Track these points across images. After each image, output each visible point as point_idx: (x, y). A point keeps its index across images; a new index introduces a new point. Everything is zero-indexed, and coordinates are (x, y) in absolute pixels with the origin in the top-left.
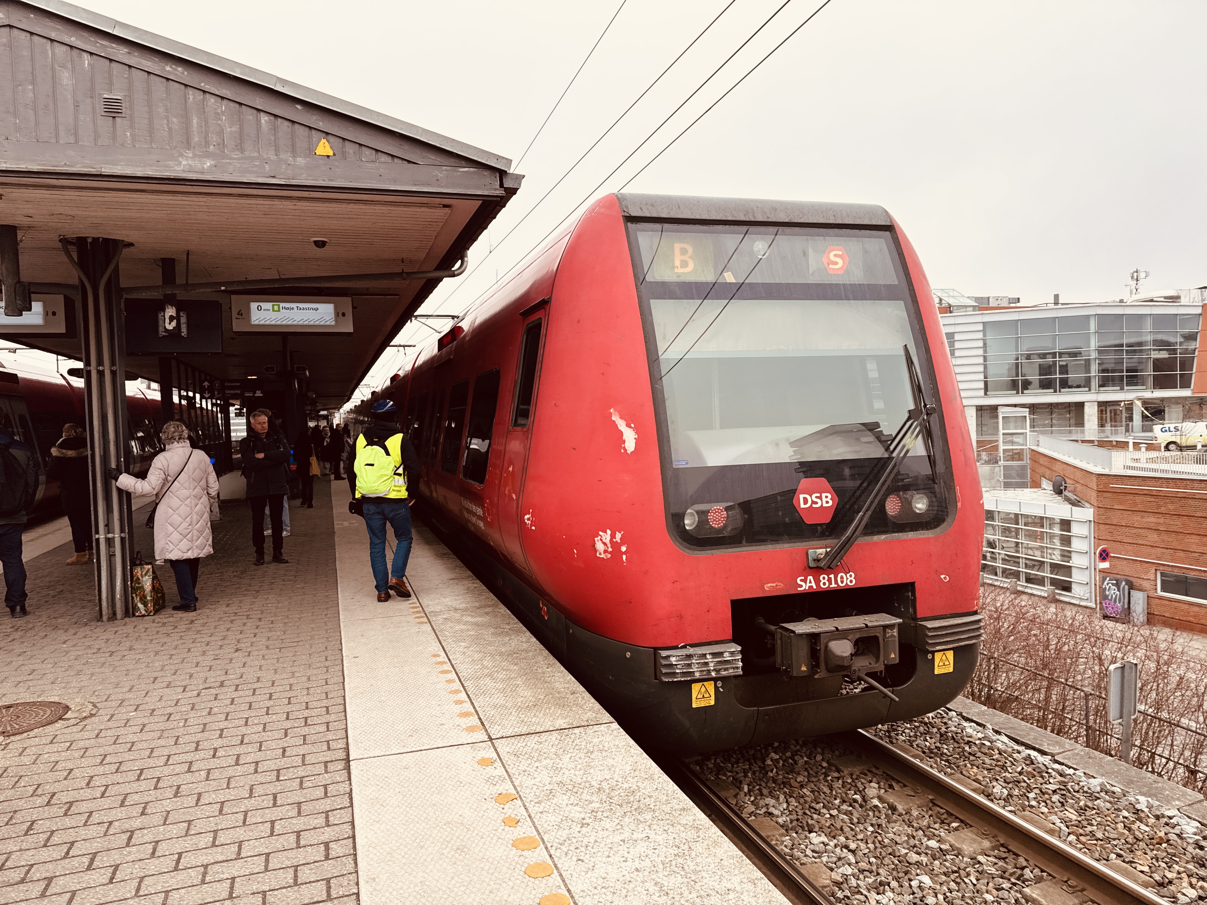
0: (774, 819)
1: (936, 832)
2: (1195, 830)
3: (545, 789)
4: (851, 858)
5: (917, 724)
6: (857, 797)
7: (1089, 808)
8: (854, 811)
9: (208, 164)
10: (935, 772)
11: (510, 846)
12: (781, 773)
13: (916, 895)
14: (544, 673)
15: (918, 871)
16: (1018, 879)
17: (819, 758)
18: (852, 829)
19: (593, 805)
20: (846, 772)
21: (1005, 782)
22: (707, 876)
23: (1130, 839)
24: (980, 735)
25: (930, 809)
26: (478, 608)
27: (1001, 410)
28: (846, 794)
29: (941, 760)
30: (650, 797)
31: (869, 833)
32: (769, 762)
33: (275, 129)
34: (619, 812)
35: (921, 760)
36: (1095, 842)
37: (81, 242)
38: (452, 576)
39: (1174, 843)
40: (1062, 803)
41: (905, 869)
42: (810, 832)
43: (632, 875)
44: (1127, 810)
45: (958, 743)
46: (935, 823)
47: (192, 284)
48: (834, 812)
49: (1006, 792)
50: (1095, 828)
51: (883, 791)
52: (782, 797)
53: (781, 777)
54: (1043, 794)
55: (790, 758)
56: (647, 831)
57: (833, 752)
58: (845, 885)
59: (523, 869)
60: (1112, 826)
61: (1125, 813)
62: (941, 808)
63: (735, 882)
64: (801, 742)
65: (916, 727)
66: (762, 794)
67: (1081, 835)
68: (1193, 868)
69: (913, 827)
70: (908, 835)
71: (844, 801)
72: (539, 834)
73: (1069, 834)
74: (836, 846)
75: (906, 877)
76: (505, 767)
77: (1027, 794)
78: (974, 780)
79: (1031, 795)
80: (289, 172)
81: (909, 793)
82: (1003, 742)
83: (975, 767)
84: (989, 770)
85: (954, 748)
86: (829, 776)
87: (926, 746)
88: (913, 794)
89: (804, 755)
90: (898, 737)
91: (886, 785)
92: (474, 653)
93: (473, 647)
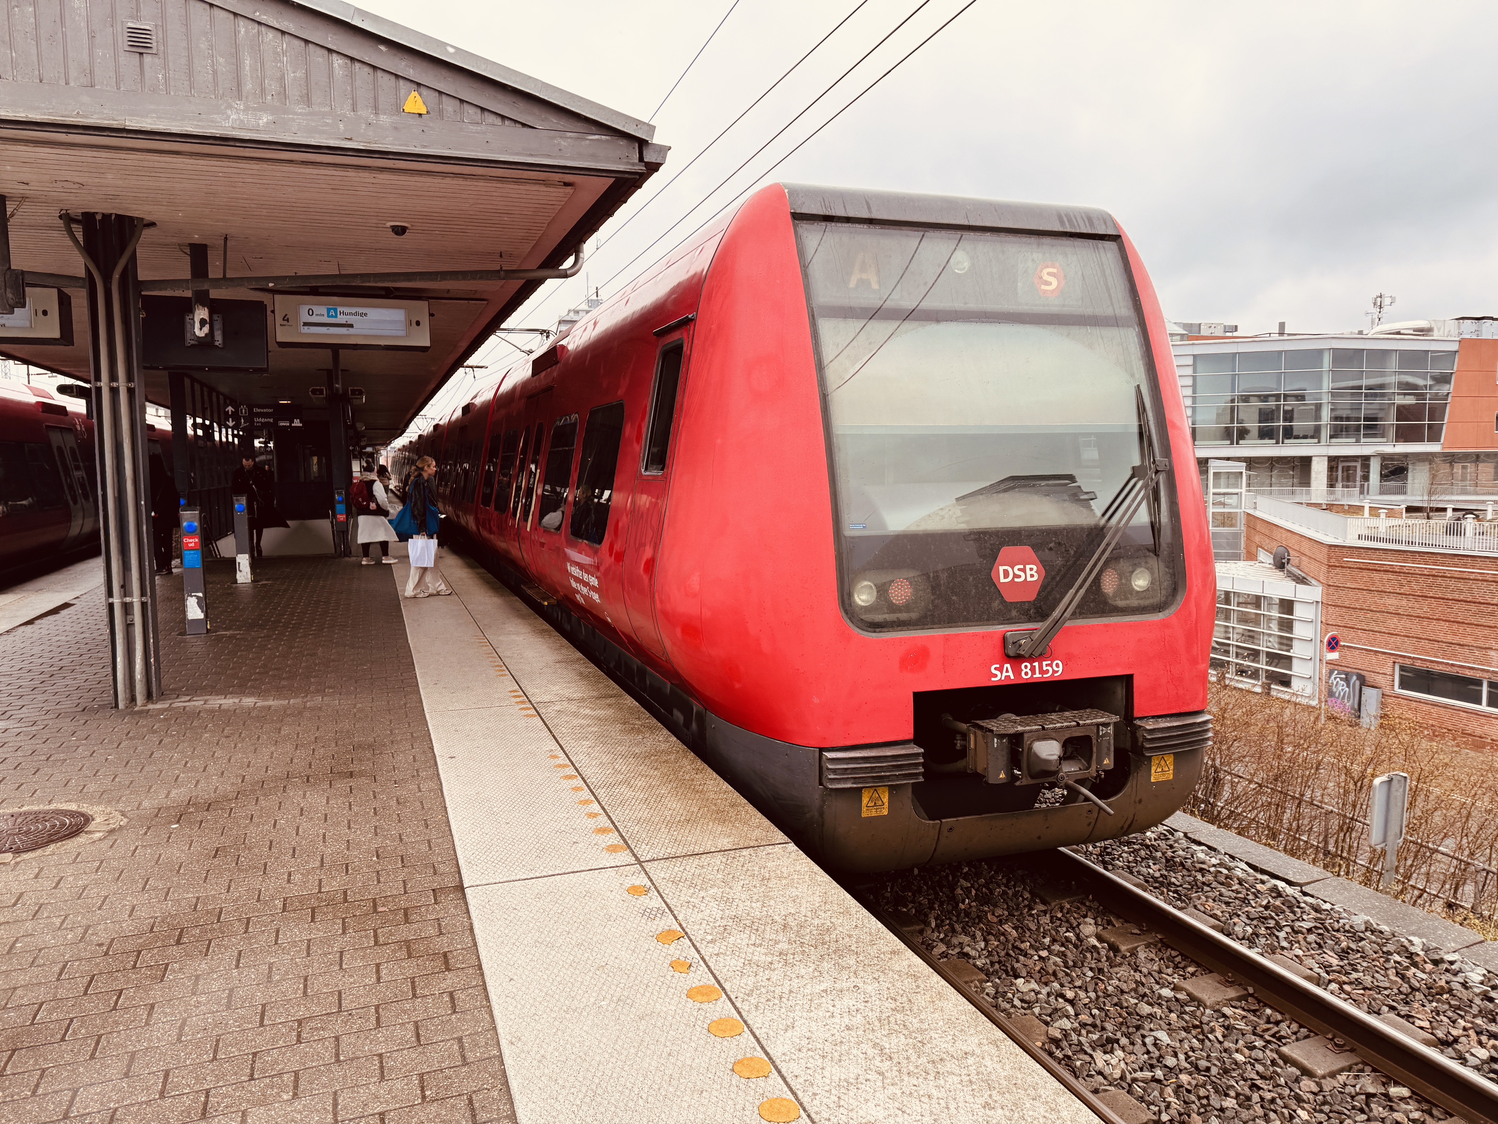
0: (971, 961)
1: (1170, 979)
2: (1482, 978)
3: (717, 925)
4: (1069, 1008)
5: (1135, 846)
6: (1070, 935)
7: (1353, 950)
8: (1069, 954)
9: (265, 119)
10: (1162, 904)
11: (684, 997)
12: (974, 904)
13: (1152, 1055)
14: (693, 780)
15: (1152, 1026)
16: (1273, 1036)
17: (1020, 887)
18: (1067, 974)
19: (779, 946)
20: (1053, 904)
21: (1248, 917)
22: (936, 1036)
23: (1405, 988)
24: (1214, 861)
25: (1160, 950)
26: (598, 698)
27: (1212, 464)
28: (1057, 932)
29: (1169, 890)
30: (850, 936)
31: (1088, 979)
32: (959, 891)
33: (352, 76)
34: (814, 955)
35: (1146, 889)
36: (1362, 992)
37: (88, 218)
38: (560, 658)
39: (1458, 994)
40: (1319, 944)
41: (1135, 1022)
42: (1017, 977)
43: (843, 1034)
44: (1398, 954)
45: (1188, 870)
46: (1167, 967)
47: (232, 279)
48: (1044, 953)
49: (1249, 930)
50: (1362, 974)
51: (1100, 928)
52: (978, 934)
53: (974, 909)
54: (1296, 932)
55: (984, 886)
56: (853, 979)
57: (1037, 880)
58: (1065, 1043)
59: (706, 1026)
60: (1382, 972)
61: (1397, 958)
62: (1173, 949)
63: (971, 1043)
64: (995, 867)
65: (1135, 850)
66: (954, 931)
67: (1345, 983)
68: (1482, 1023)
69: (1141, 972)
70: (1136, 982)
71: (1054, 941)
72: (718, 982)
73: (1330, 981)
74: (1049, 995)
75: (1138, 1033)
76: (662, 897)
77: (1277, 933)
78: (1211, 916)
79: (1282, 935)
80: (371, 133)
81: (1133, 931)
82: (1242, 869)
83: (1210, 900)
84: (1228, 904)
85: (1183, 876)
86: (1034, 909)
87: (1149, 874)
88: (1138, 932)
89: (1000, 883)
90: (1114, 862)
91: (1104, 920)
92: (602, 754)
93: (599, 746)
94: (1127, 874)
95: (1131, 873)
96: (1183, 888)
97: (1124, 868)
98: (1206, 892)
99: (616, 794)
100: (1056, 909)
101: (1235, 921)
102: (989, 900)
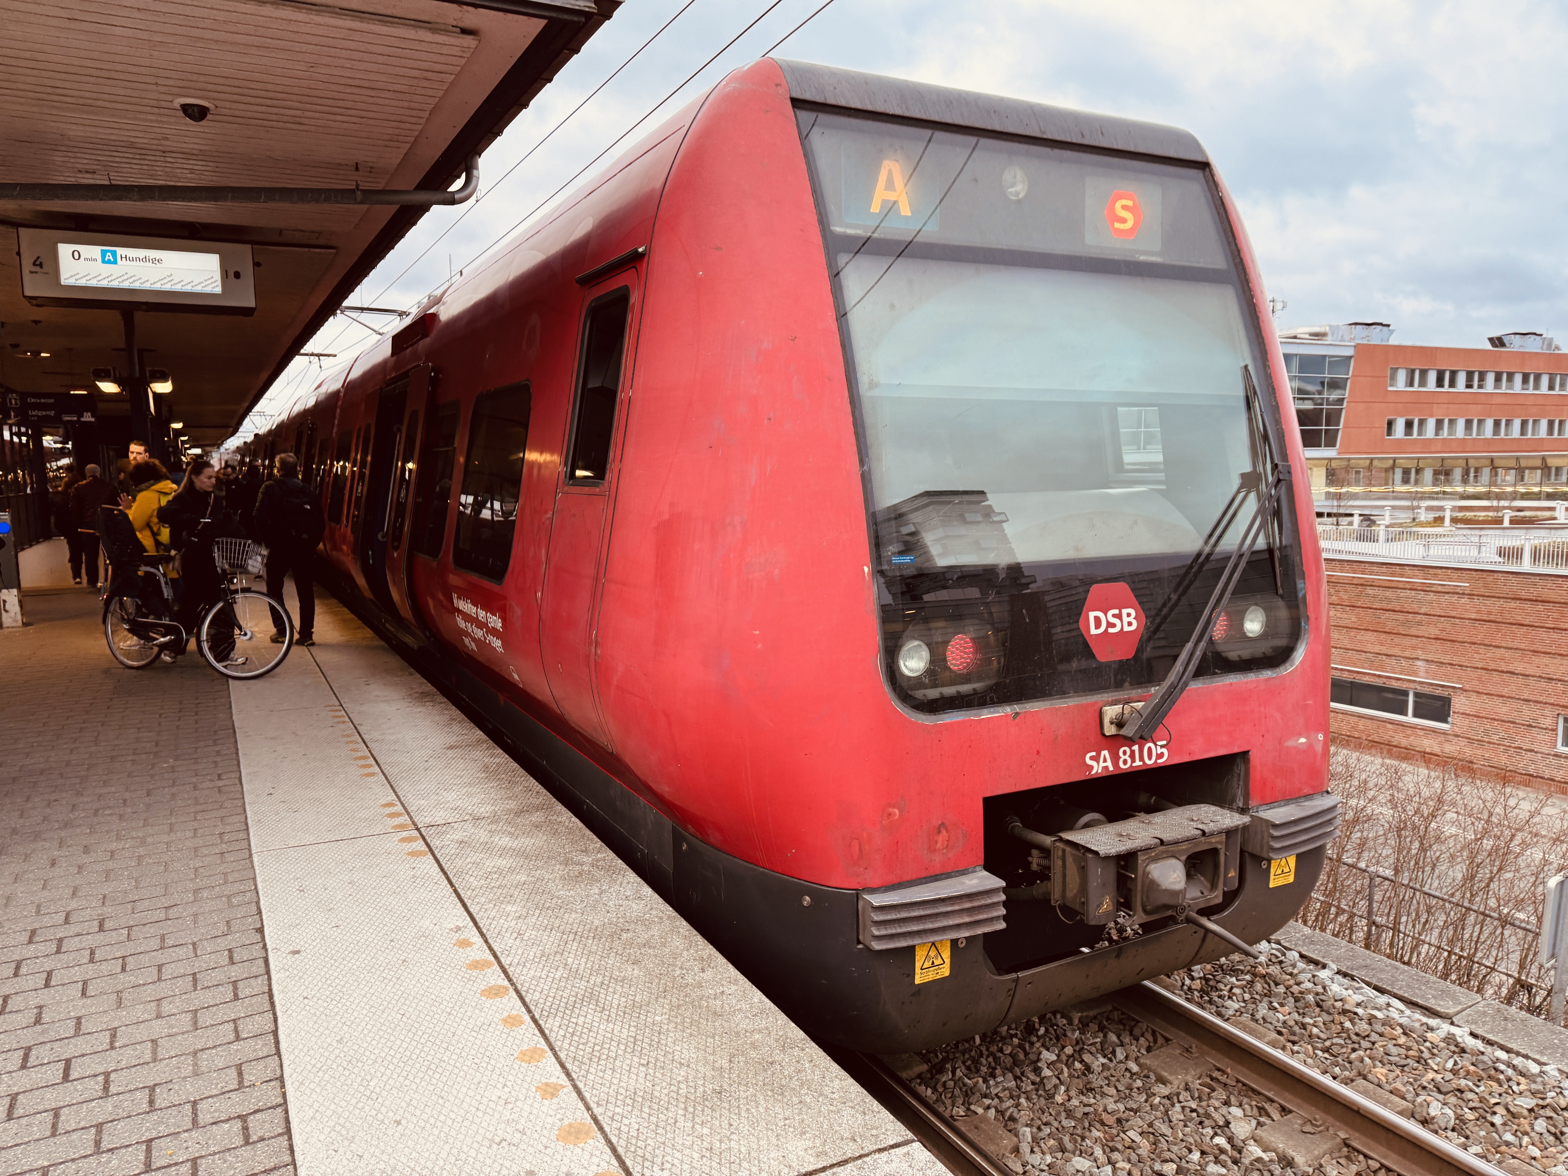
5: (1248, 977)
6: (1221, 1141)
10: (1315, 1074)
12: (1073, 1093)
17: (1120, 1054)
20: (1176, 1082)
21: (1440, 1092)
24: (1358, 998)
26: (517, 813)
28: (1202, 1137)
29: (1314, 1048)
32: (1047, 1072)
35: (1284, 1048)
40: (1554, 1135)
45: (1329, 1013)
49: (1450, 1114)
51: (1254, 1123)
52: (1098, 1152)
53: (1077, 1103)
54: (1515, 1116)
55: (1075, 1057)
57: (1137, 1040)
62: (1368, 1157)
64: (1076, 1021)
65: (1247, 982)
66: (1063, 1150)
77: (1489, 1118)
78: (1391, 1092)
79: (1497, 1120)
81: (1306, 1129)
82: (1397, 1009)
83: (1377, 1063)
84: (1402, 1068)
85: (1324, 1024)
86: (1155, 1095)
87: (1278, 1021)
88: (1313, 1131)
89: (1093, 1049)
90: (1225, 1004)
91: (1255, 1109)
92: (541, 932)
93: (534, 915)
94: (1253, 1025)
95: (1255, 1020)
96: (1333, 1044)
97: (1242, 1013)
98: (1366, 1050)
99: (580, 1029)
100: (1183, 1093)
101: (1424, 1097)
102: (1089, 1083)
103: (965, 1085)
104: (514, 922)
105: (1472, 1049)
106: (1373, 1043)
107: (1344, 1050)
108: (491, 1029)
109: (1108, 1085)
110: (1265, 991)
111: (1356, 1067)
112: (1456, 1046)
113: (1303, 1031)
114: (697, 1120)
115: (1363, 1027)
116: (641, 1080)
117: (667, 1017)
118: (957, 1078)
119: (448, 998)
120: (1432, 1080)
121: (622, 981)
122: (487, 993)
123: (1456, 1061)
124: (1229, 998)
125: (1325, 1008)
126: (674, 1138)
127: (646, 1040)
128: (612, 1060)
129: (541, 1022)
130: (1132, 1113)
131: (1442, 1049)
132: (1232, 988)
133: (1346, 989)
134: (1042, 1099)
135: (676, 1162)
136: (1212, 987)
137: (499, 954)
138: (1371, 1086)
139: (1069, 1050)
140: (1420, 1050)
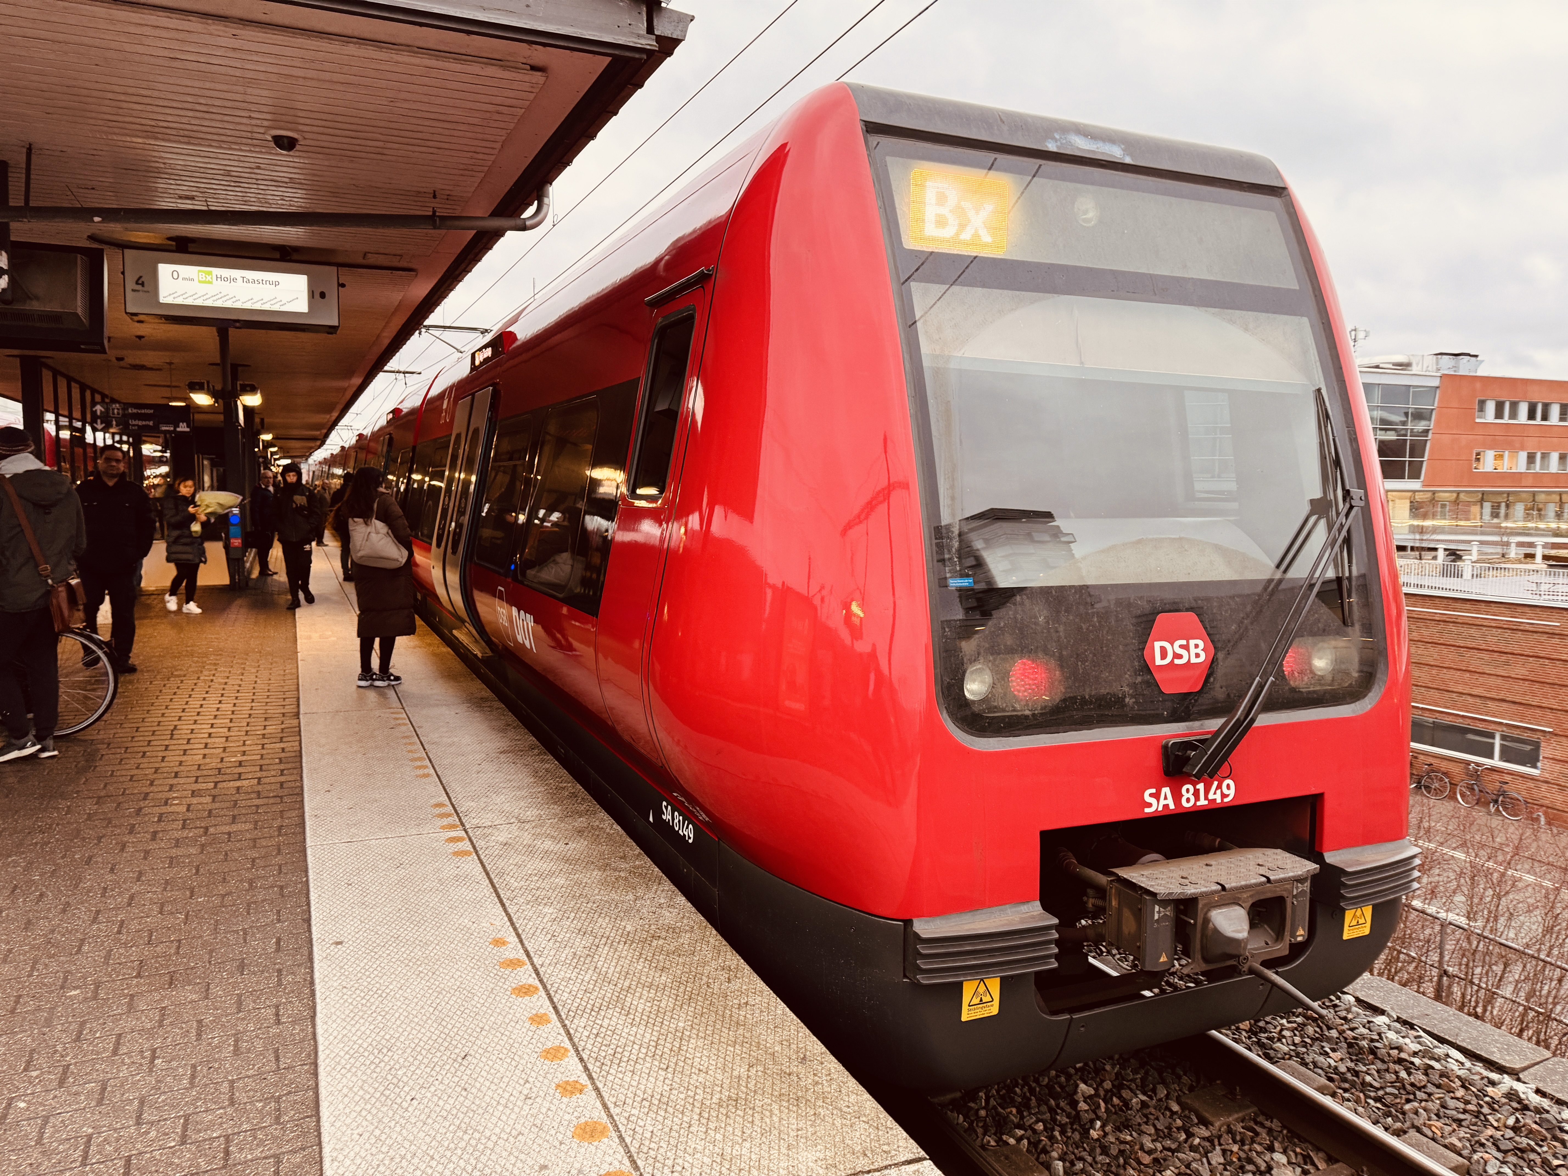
5: (1299, 1020)
10: (1365, 1124)
17: (1162, 1092)
20: (1217, 1124)
21: (1499, 1150)
24: (1415, 1047)
26: (561, 819)
29: (1366, 1097)
32: (1083, 1106)
35: (1333, 1095)
45: (1383, 1061)
47: (35, 209)
51: (1298, 1171)
57: (1180, 1079)
78: (1445, 1146)
82: (1457, 1061)
83: (1433, 1115)
84: (1459, 1122)
85: (1378, 1071)
86: (1195, 1136)
87: (1330, 1066)
89: (1133, 1086)
90: (1274, 1046)
91: (1299, 1157)
92: (574, 935)
93: (568, 918)
94: (1303, 1069)
95: (1305, 1065)
96: (1386, 1094)
97: (1291, 1056)
98: (1421, 1101)
99: (604, 1030)
100: (1225, 1136)
101: (1480, 1154)
102: (1127, 1120)
103: (998, 1114)
104: (550, 924)
105: (1536, 1107)
106: (1430, 1095)
107: (1398, 1100)
108: (518, 1026)
109: (1146, 1123)
110: (1317, 1035)
111: (1411, 1119)
112: (1519, 1103)
113: (1355, 1078)
114: (712, 1125)
115: (1419, 1077)
116: (659, 1083)
117: (690, 1023)
118: (990, 1107)
119: (479, 995)
120: (1491, 1137)
121: (650, 987)
122: (517, 992)
123: (1517, 1119)
124: (1279, 1040)
125: (1379, 1055)
126: (687, 1142)
127: (667, 1045)
128: (632, 1063)
129: (567, 1022)
130: (1170, 1154)
131: (1504, 1104)
132: (1282, 1030)
133: (1403, 1037)
134: (1077, 1133)
135: (686, 1165)
136: (1261, 1028)
137: (532, 954)
138: (1425, 1139)
139: (1108, 1085)
140: (1479, 1104)
